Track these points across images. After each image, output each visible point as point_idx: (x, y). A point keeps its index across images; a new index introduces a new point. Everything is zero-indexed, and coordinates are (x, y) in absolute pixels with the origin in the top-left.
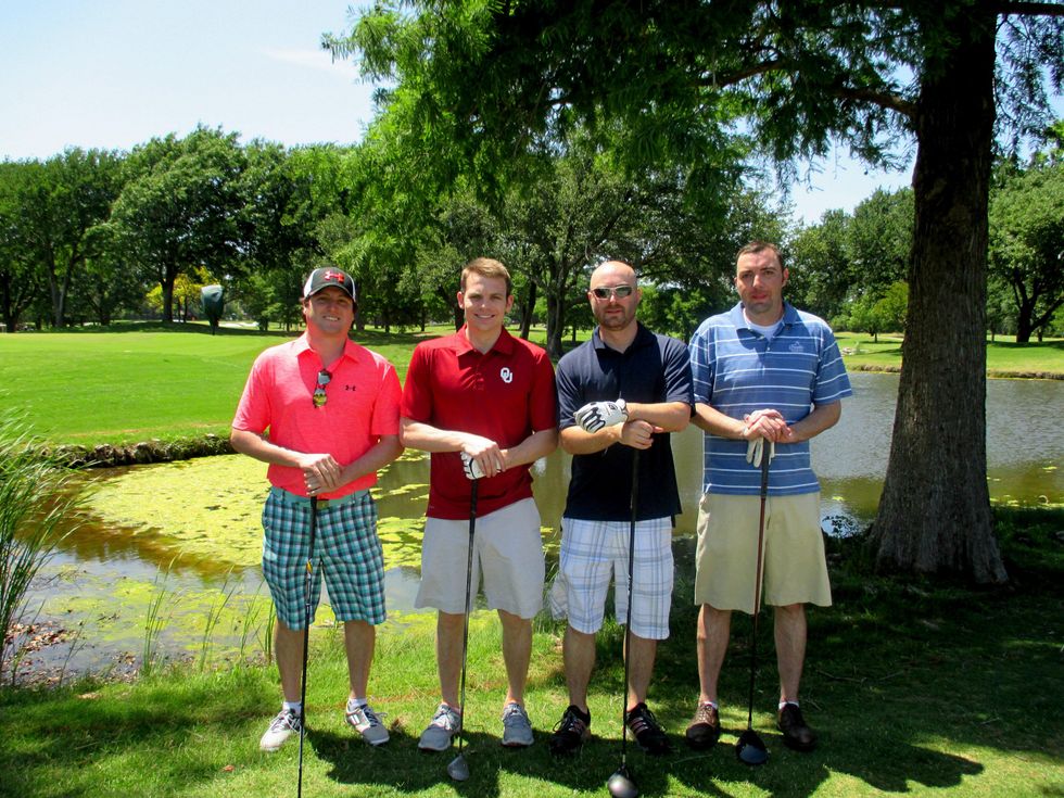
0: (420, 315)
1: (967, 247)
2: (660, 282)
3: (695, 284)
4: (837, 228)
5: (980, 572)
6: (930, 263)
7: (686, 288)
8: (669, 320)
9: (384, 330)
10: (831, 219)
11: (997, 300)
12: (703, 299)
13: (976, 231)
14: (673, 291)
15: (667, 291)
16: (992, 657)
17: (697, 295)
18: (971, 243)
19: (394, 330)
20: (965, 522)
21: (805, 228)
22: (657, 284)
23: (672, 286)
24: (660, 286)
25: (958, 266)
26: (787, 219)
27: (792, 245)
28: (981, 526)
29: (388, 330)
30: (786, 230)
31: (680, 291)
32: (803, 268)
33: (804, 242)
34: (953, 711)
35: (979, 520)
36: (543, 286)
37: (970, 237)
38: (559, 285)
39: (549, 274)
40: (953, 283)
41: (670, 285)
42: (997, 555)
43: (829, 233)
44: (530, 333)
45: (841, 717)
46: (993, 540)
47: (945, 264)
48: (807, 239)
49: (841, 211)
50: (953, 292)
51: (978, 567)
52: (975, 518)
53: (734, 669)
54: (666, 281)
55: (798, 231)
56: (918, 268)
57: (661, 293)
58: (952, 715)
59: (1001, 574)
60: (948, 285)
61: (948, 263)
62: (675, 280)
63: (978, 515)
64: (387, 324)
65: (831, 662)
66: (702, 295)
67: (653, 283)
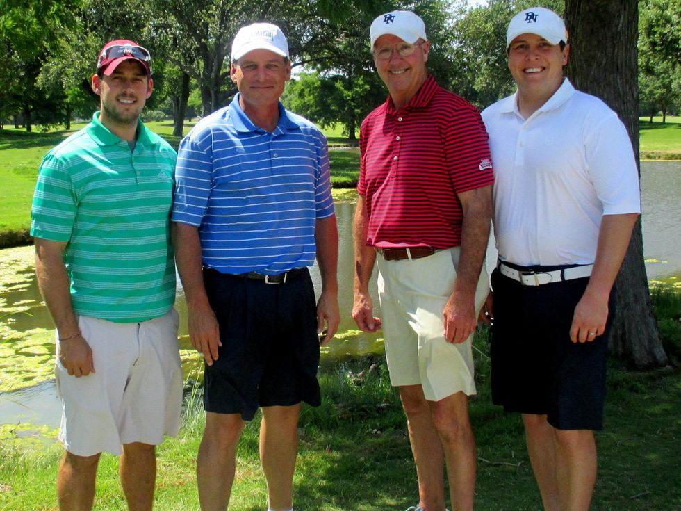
0: (64, 112)
1: (617, 26)
2: (322, 69)
3: (359, 71)
5: (639, 354)
6: (581, 42)
7: (349, 74)
8: (334, 110)
9: (25, 130)
11: (667, 80)
12: (367, 87)
13: (625, 9)
14: (335, 78)
15: (330, 78)
16: (646, 434)
17: (361, 82)
18: (621, 22)
19: (35, 129)
20: (623, 303)
21: (468, 8)
22: (319, 71)
23: (335, 74)
24: (322, 74)
25: (609, 45)
27: (456, 27)
28: (638, 308)
29: (29, 129)
30: (450, 11)
31: (342, 78)
33: (467, 22)
34: (605, 488)
35: (636, 301)
36: (197, 76)
37: (619, 16)
38: (213, 76)
39: (202, 63)
40: (604, 62)
41: (333, 73)
42: (656, 334)
43: (495, 15)
44: (184, 129)
45: (495, 500)
46: (651, 320)
47: (595, 43)
48: (471, 20)
50: (606, 70)
51: (637, 348)
52: (632, 299)
53: (393, 461)
54: (329, 68)
55: (462, 12)
57: (323, 81)
58: (604, 491)
59: (660, 353)
60: (599, 65)
61: (599, 42)
62: (337, 67)
63: (635, 296)
64: (28, 122)
65: (490, 449)
66: (366, 83)
67: (315, 70)
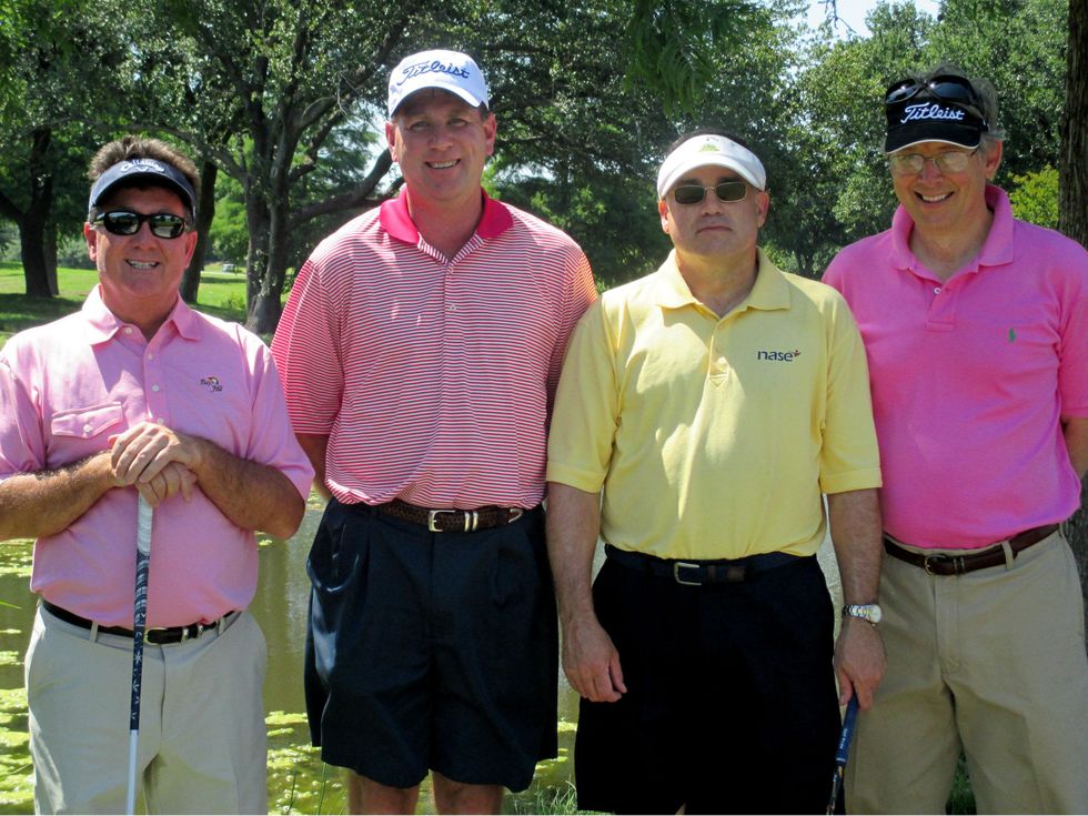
2: (507, 166)
4: (902, 47)
10: (889, 25)
12: (600, 206)
14: (531, 185)
15: (521, 185)
21: (833, 43)
22: (497, 169)
24: (503, 175)
26: (794, 23)
27: (805, 83)
30: (793, 49)
31: (547, 185)
32: (830, 135)
33: (832, 75)
38: (274, 172)
39: (249, 144)
43: (886, 58)
44: (202, 287)
48: (838, 69)
49: (911, 7)
55: (820, 54)
56: (1077, 147)
66: (597, 196)
